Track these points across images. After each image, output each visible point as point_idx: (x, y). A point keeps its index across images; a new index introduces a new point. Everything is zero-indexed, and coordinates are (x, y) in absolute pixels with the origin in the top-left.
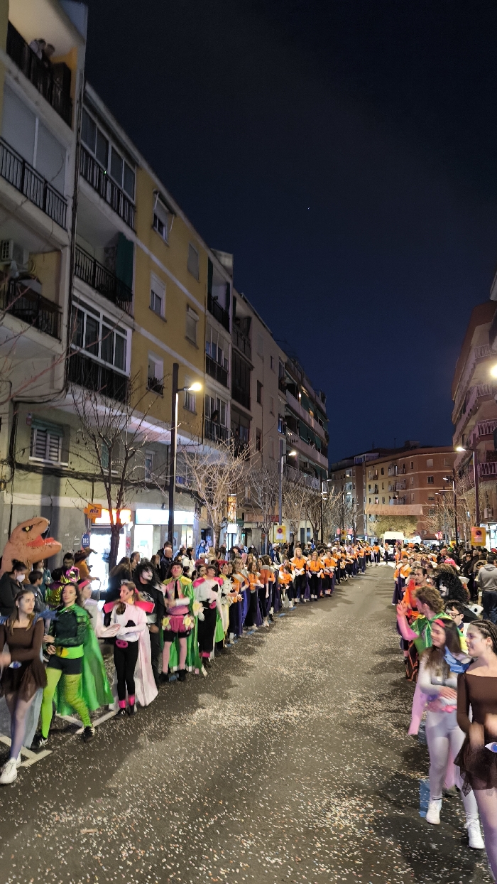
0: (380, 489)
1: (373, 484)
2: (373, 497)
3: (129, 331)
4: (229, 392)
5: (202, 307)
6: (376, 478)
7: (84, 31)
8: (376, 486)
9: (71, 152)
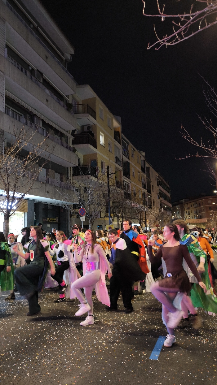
0: (190, 212)
1: (188, 211)
2: (188, 216)
3: (130, 183)
4: (147, 191)
5: (141, 171)
6: (189, 209)
7: (121, 122)
8: (189, 212)
9: (121, 151)
